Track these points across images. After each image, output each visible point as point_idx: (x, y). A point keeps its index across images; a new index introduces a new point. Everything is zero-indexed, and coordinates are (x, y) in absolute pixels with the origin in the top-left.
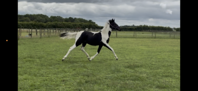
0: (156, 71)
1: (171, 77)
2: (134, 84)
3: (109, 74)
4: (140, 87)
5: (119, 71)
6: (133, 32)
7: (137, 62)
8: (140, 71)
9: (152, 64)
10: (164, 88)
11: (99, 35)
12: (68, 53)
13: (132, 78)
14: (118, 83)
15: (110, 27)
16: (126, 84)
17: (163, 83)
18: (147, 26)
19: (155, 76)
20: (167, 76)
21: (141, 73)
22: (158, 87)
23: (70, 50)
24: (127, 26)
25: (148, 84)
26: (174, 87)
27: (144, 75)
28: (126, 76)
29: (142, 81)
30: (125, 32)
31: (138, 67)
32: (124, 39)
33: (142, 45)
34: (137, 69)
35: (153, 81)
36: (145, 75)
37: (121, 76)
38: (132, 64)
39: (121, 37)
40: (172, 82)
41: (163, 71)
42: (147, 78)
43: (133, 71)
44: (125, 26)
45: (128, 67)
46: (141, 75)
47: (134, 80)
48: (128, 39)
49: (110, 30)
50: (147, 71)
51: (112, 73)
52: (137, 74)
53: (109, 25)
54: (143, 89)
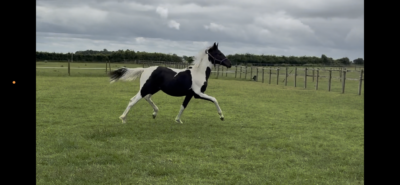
0: (148, 141)
1: (177, 151)
2: (104, 171)
3: (51, 154)
4: (116, 176)
5: (71, 146)
6: (104, 64)
7: (111, 126)
8: (117, 143)
9: (142, 129)
10: (163, 174)
11: (187, 76)
12: (128, 109)
13: (99, 158)
14: (71, 172)
15: (210, 59)
16: (88, 172)
17: (162, 164)
18: (133, 53)
19: (146, 152)
20: (169, 151)
21: (118, 147)
22: (153, 173)
23: (130, 104)
24: (91, 52)
25: (132, 169)
26: (183, 172)
27: (124, 152)
28: (87, 157)
29: (121, 163)
30: (88, 64)
31: (114, 135)
32: (86, 79)
33: (122, 91)
34: (111, 140)
35: (144, 162)
36: (126, 152)
37: (77, 157)
38: (101, 131)
39: (79, 75)
40: (178, 162)
41: (162, 141)
42: (131, 157)
43: (101, 144)
44: (88, 52)
45: (93, 137)
46: (119, 152)
47: (104, 163)
48: (95, 79)
49: (209, 64)
50: (132, 144)
51: (57, 152)
52: (112, 151)
53: (207, 56)
54: (122, 180)
